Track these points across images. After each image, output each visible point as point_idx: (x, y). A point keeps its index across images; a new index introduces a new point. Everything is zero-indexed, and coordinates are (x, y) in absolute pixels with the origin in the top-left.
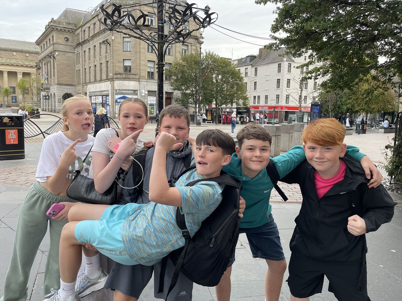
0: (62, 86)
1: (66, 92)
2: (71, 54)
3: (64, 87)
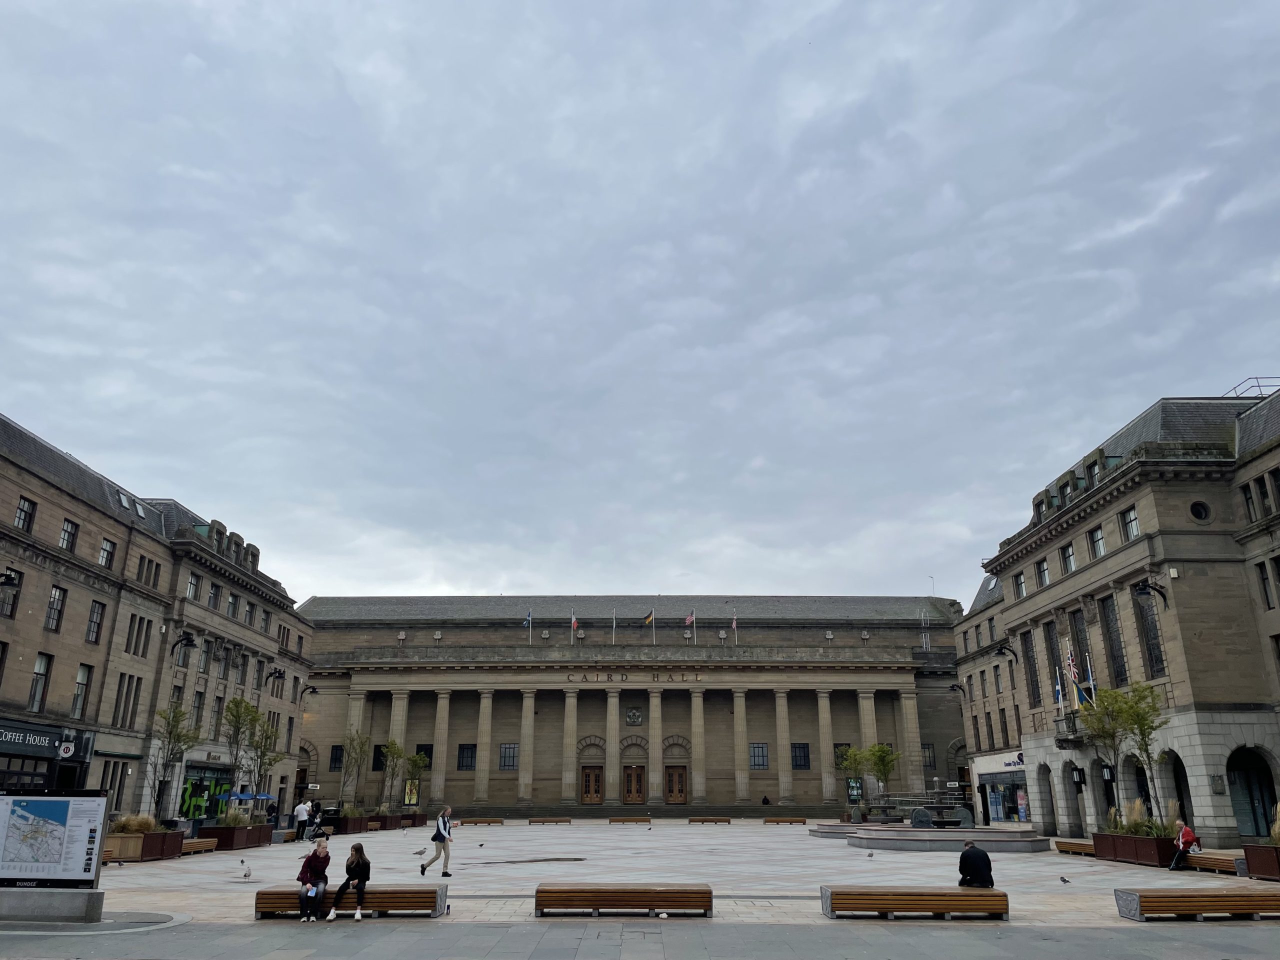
0: (1218, 717)
1: (1241, 742)
2: (1228, 570)
3: (1228, 717)
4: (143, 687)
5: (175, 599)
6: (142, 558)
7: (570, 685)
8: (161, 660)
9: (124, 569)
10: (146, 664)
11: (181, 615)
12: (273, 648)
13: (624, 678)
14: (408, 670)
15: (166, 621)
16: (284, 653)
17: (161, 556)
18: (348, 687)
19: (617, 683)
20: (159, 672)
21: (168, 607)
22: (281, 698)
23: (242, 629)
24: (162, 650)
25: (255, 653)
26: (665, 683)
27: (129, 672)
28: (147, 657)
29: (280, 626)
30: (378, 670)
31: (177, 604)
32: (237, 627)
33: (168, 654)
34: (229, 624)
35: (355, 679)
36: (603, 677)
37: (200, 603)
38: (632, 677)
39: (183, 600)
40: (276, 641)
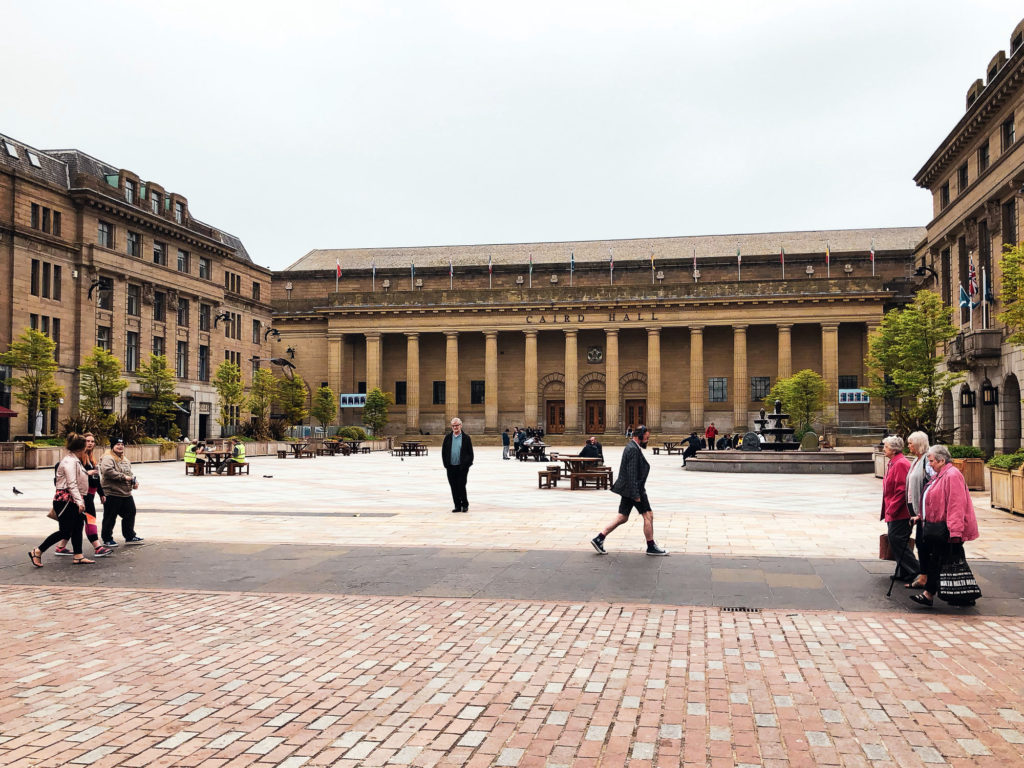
4: (62, 327)
5: (82, 246)
6: (35, 207)
7: (529, 327)
8: (78, 302)
9: (13, 217)
10: (61, 307)
11: (91, 260)
12: (218, 294)
13: (581, 318)
14: (377, 315)
15: (78, 267)
16: (233, 298)
17: (56, 204)
18: (326, 331)
19: (574, 323)
20: (78, 314)
21: (77, 254)
22: (239, 338)
23: (175, 276)
24: (78, 293)
25: (195, 298)
26: (621, 322)
27: (42, 313)
28: (62, 299)
29: (227, 273)
30: (351, 315)
31: (85, 251)
32: (167, 274)
33: (84, 297)
34: (155, 270)
35: (331, 323)
36: (561, 318)
37: (117, 250)
38: (588, 317)
39: (91, 247)
40: (222, 287)
